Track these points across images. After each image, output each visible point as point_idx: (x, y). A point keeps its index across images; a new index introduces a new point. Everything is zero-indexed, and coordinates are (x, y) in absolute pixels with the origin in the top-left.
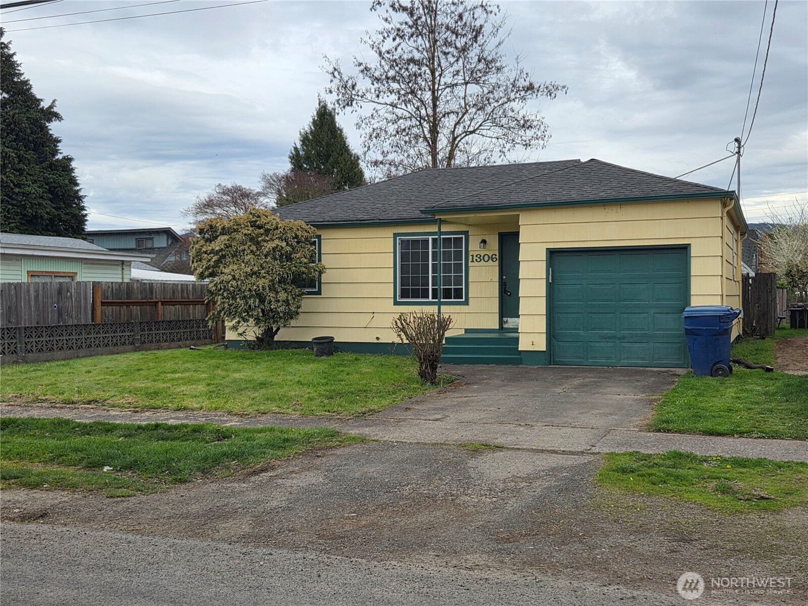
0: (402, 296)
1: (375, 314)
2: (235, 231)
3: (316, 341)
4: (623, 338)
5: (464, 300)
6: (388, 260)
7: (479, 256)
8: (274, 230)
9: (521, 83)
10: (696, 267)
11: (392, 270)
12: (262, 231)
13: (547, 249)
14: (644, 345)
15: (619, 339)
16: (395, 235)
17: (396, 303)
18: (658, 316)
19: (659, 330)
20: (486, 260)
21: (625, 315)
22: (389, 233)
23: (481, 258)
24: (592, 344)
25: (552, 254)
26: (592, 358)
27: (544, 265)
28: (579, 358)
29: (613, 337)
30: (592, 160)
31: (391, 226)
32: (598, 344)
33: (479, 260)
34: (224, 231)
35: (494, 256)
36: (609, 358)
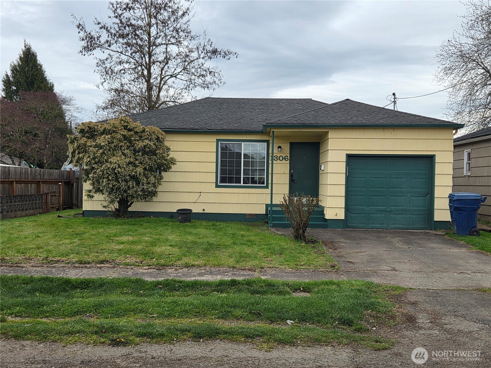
0: (221, 182)
1: (201, 194)
2: (114, 132)
3: (180, 212)
4: (391, 211)
5: (265, 185)
6: (213, 157)
7: (276, 157)
8: (141, 132)
9: (209, 48)
10: (438, 169)
11: (215, 164)
12: (132, 133)
13: (347, 154)
14: (404, 216)
15: (389, 212)
16: (218, 141)
17: (217, 186)
18: (413, 198)
19: (413, 206)
20: (281, 160)
21: (393, 197)
22: (213, 139)
23: (278, 158)
24: (372, 215)
25: (350, 157)
26: (371, 224)
27: (344, 164)
28: (364, 224)
29: (385, 211)
30: (348, 100)
31: (215, 134)
32: (375, 215)
33: (276, 159)
34: (105, 132)
35: (286, 157)
36: (382, 224)
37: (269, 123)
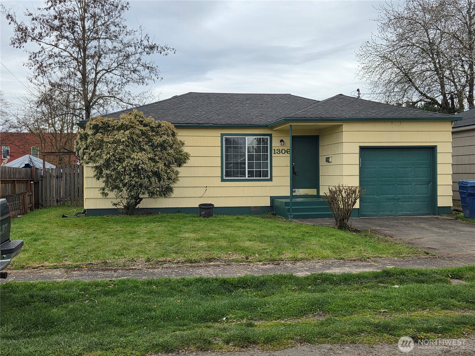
0: (226, 176)
1: (207, 188)
2: (132, 127)
4: (399, 199)
5: (269, 178)
6: (217, 152)
7: (278, 150)
8: (157, 127)
10: (440, 158)
11: (220, 158)
12: (148, 128)
13: (360, 146)
14: (410, 203)
15: (397, 200)
16: (222, 135)
17: (223, 180)
18: (418, 186)
19: (418, 194)
20: (283, 153)
21: (400, 186)
22: (217, 133)
23: (280, 151)
24: (382, 203)
25: (362, 149)
26: (382, 212)
27: (358, 156)
28: (375, 212)
29: (393, 199)
30: (341, 94)
31: (219, 129)
32: (385, 203)
33: (279, 152)
34: (124, 127)
35: (288, 150)
36: (391, 211)
37: (288, 117)
